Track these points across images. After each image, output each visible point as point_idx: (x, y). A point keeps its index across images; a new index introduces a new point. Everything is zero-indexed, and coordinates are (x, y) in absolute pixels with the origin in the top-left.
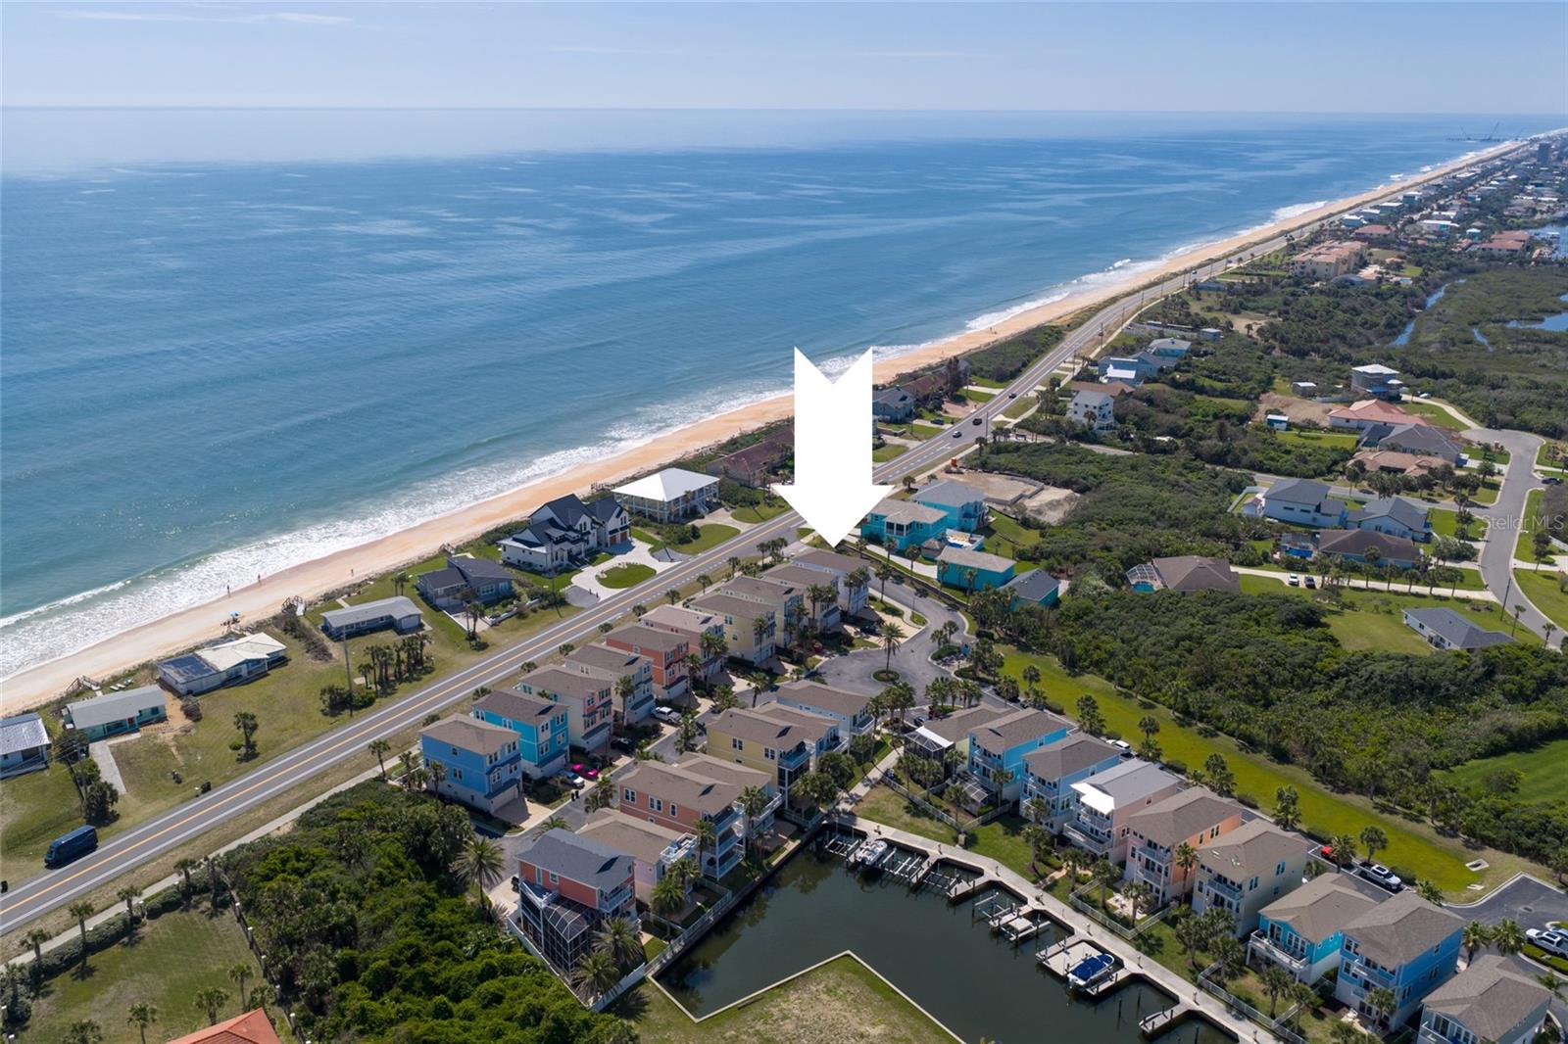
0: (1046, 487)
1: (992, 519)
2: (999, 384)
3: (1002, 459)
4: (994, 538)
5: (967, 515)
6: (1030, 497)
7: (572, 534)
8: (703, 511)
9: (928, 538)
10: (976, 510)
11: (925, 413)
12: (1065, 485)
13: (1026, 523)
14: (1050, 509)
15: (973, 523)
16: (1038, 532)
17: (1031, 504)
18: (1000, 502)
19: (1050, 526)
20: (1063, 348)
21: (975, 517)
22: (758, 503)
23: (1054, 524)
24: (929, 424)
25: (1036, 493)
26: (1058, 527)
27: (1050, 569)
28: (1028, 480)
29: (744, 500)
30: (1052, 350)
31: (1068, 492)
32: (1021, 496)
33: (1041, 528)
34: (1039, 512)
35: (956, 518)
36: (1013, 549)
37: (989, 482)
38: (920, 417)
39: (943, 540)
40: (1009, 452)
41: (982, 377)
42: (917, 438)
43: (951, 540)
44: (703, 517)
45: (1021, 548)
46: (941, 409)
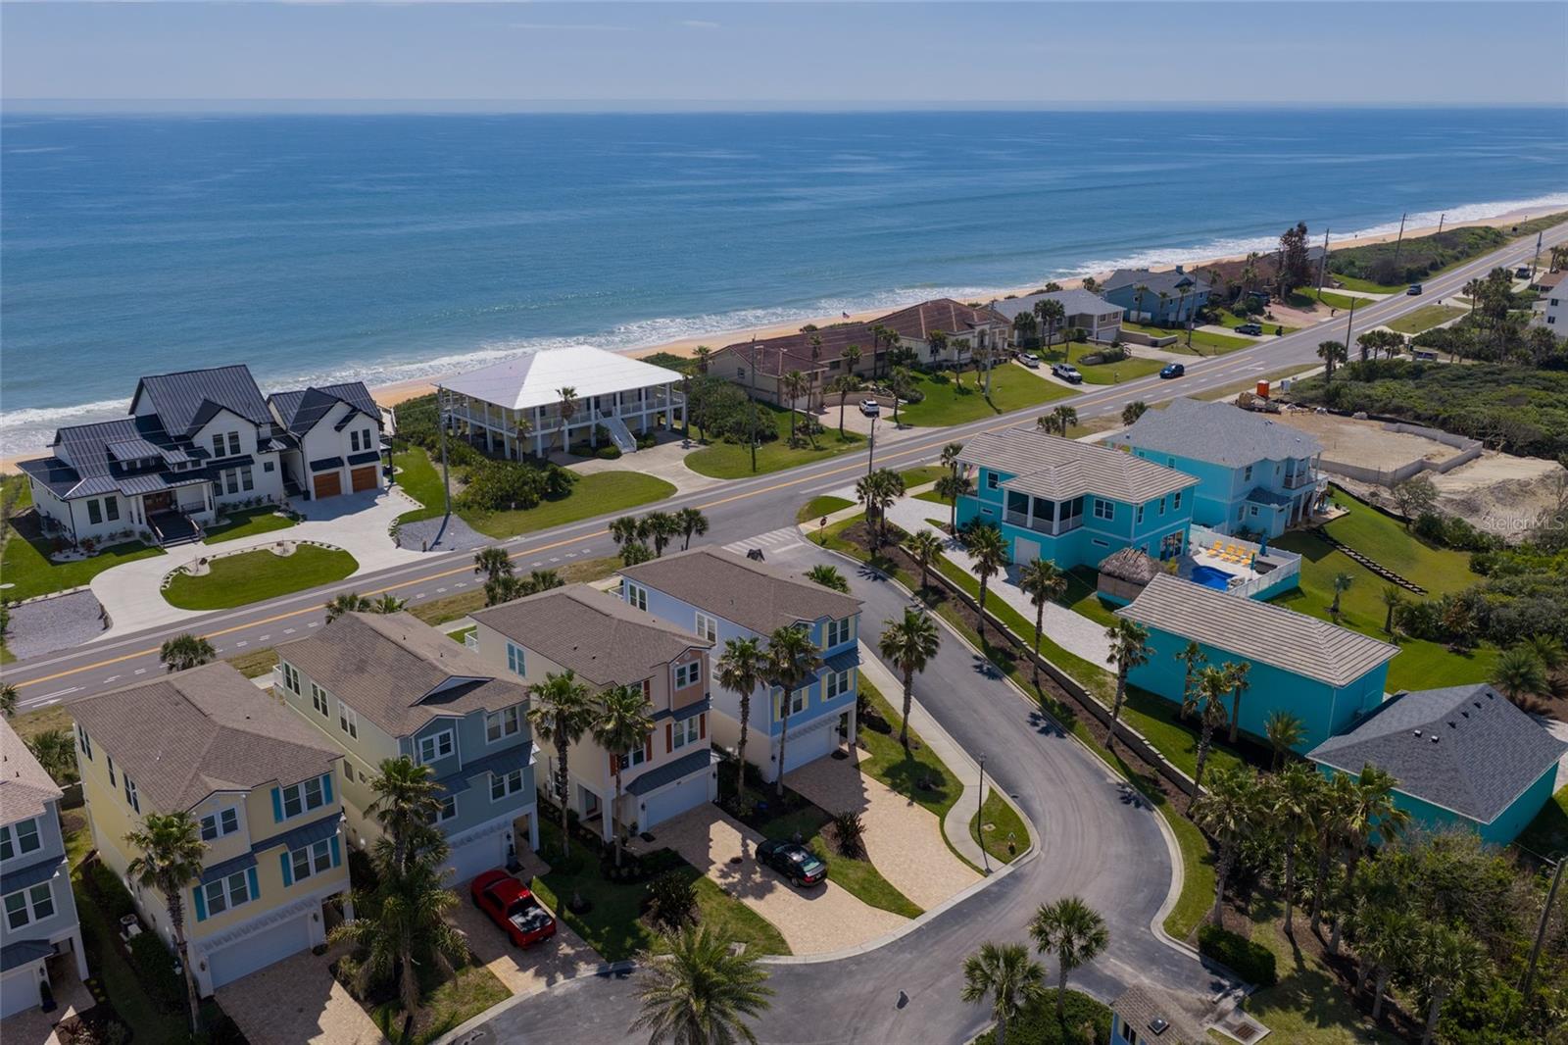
0: (1484, 452)
1: (1334, 513)
2: (1383, 289)
3: (1379, 389)
4: (1332, 562)
5: (1259, 495)
6: (1446, 470)
7: (175, 457)
8: (619, 443)
9: (1119, 546)
10: (1287, 483)
11: (1227, 316)
12: (1538, 448)
13: (1432, 532)
14: (1499, 500)
15: (1275, 520)
16: (1466, 557)
17: (1450, 486)
18: (1361, 476)
19: (1501, 544)
20: (1506, 254)
21: (1281, 500)
22: (774, 437)
23: (1517, 541)
24: (1230, 333)
25: (1462, 462)
26: (1525, 549)
27: (1516, 682)
28: (1440, 433)
29: (738, 429)
30: (1486, 254)
31: (1550, 466)
32: (1421, 466)
33: (1480, 550)
34: (1470, 506)
35: (1225, 498)
36: (1391, 600)
37: (1341, 433)
38: (1216, 321)
39: (1174, 555)
40: (1395, 377)
41: (1353, 276)
42: (1197, 352)
43: (1203, 559)
44: (617, 455)
45: (1416, 599)
46: (1261, 313)
